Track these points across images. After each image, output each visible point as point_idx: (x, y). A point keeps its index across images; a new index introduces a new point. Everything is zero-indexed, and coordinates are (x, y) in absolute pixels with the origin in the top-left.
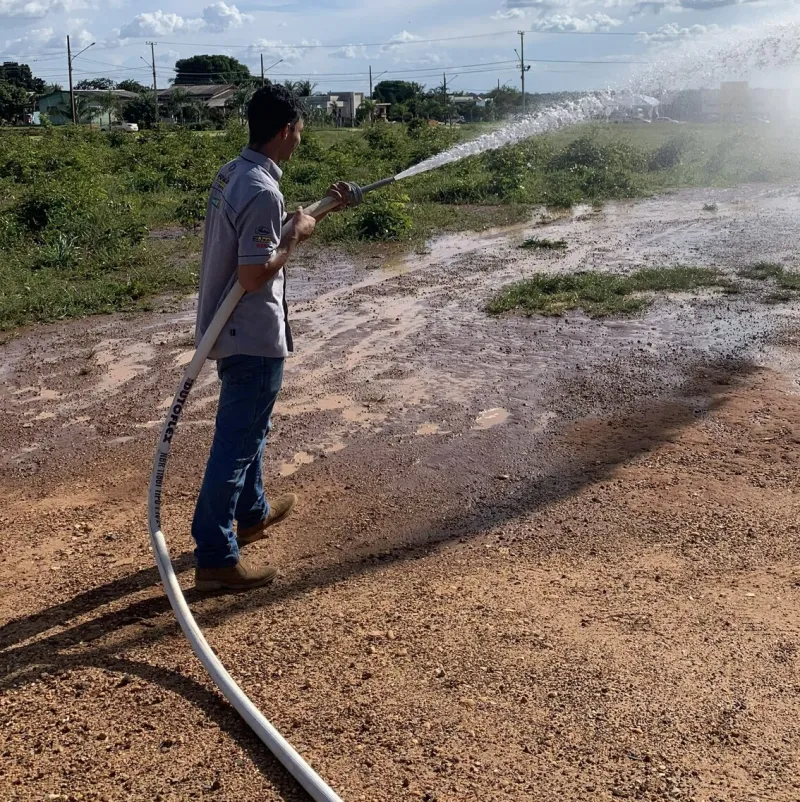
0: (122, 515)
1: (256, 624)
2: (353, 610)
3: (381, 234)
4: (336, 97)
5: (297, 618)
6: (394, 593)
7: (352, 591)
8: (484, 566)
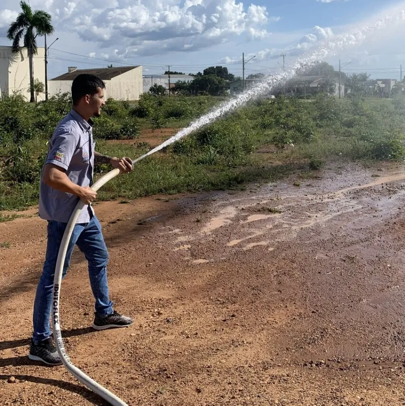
0: (182, 307)
1: (222, 397)
2: (285, 400)
3: (387, 157)
4: (381, 82)
5: (249, 398)
6: (317, 393)
7: (290, 385)
8: (385, 385)
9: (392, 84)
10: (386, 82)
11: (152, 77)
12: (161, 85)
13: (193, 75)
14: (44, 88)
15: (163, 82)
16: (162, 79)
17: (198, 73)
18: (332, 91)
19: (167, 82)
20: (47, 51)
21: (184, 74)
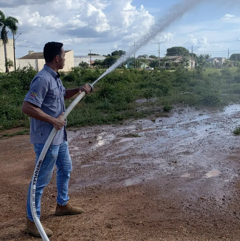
3: (210, 103)
4: (216, 59)
8: (173, 235)
9: (223, 60)
10: (220, 59)
11: (80, 57)
12: (85, 62)
13: (105, 56)
14: (14, 64)
15: (87, 60)
16: (86, 59)
17: (108, 54)
18: (187, 65)
19: (90, 60)
20: (15, 41)
21: (100, 55)
